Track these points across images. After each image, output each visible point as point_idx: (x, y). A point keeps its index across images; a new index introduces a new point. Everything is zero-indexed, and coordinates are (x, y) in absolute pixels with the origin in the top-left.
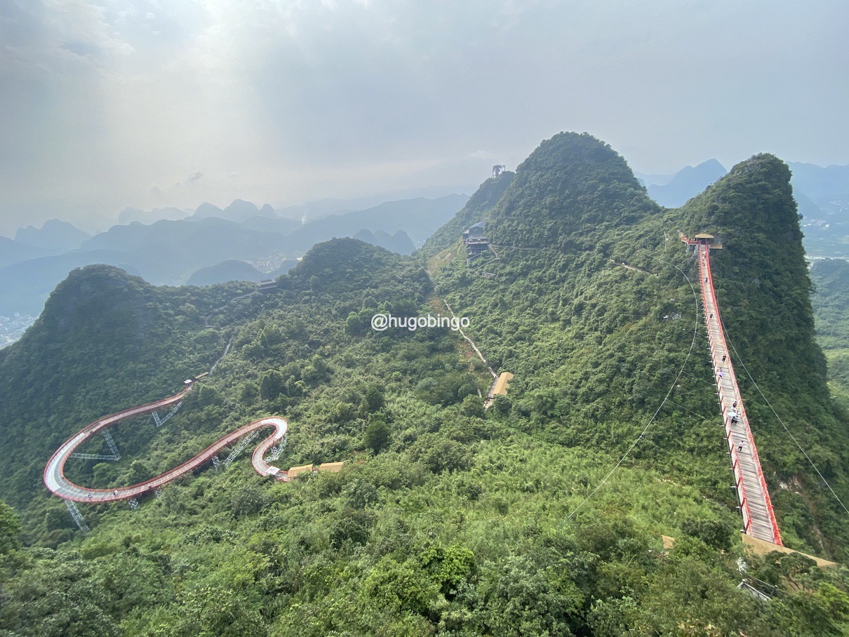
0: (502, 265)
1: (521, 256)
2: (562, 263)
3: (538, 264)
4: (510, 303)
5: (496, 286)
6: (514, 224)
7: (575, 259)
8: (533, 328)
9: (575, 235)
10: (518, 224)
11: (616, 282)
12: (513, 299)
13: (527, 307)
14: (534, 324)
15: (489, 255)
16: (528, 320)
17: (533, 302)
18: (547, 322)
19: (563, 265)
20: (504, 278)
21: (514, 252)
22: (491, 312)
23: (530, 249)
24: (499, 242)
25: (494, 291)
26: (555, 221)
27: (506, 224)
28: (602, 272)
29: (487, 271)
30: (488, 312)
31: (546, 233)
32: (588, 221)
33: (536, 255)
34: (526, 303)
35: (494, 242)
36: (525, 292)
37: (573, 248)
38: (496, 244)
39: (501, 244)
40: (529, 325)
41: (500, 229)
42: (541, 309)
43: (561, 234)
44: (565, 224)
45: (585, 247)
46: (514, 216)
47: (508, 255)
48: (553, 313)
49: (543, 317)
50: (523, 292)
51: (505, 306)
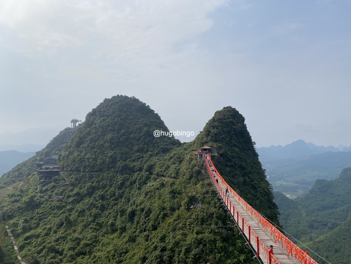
0: (71, 188)
1: (87, 180)
2: (120, 182)
3: (102, 185)
4: (75, 221)
5: (64, 207)
6: (82, 154)
7: (129, 178)
8: (94, 241)
9: (130, 161)
10: (86, 154)
11: (158, 189)
12: (79, 216)
13: (91, 222)
14: (96, 237)
15: (60, 180)
16: (90, 235)
17: (96, 217)
18: (108, 233)
19: (121, 183)
20: (71, 199)
21: (81, 177)
22: (55, 232)
23: (95, 173)
24: (70, 169)
25: (61, 211)
26: (114, 151)
27: (76, 154)
28: (148, 185)
29: (57, 194)
30: (52, 232)
31: (108, 160)
32: (138, 151)
33: (100, 178)
34: (90, 219)
35: (65, 169)
36: (89, 209)
37: (128, 170)
38: (66, 171)
39: (71, 170)
40: (91, 239)
41: (70, 158)
42: (103, 222)
43: (119, 161)
44: (122, 154)
45: (136, 169)
46: (83, 148)
47: (76, 179)
48: (113, 225)
49: (104, 230)
50: (87, 209)
51: (70, 224)
